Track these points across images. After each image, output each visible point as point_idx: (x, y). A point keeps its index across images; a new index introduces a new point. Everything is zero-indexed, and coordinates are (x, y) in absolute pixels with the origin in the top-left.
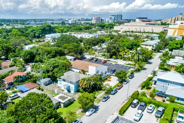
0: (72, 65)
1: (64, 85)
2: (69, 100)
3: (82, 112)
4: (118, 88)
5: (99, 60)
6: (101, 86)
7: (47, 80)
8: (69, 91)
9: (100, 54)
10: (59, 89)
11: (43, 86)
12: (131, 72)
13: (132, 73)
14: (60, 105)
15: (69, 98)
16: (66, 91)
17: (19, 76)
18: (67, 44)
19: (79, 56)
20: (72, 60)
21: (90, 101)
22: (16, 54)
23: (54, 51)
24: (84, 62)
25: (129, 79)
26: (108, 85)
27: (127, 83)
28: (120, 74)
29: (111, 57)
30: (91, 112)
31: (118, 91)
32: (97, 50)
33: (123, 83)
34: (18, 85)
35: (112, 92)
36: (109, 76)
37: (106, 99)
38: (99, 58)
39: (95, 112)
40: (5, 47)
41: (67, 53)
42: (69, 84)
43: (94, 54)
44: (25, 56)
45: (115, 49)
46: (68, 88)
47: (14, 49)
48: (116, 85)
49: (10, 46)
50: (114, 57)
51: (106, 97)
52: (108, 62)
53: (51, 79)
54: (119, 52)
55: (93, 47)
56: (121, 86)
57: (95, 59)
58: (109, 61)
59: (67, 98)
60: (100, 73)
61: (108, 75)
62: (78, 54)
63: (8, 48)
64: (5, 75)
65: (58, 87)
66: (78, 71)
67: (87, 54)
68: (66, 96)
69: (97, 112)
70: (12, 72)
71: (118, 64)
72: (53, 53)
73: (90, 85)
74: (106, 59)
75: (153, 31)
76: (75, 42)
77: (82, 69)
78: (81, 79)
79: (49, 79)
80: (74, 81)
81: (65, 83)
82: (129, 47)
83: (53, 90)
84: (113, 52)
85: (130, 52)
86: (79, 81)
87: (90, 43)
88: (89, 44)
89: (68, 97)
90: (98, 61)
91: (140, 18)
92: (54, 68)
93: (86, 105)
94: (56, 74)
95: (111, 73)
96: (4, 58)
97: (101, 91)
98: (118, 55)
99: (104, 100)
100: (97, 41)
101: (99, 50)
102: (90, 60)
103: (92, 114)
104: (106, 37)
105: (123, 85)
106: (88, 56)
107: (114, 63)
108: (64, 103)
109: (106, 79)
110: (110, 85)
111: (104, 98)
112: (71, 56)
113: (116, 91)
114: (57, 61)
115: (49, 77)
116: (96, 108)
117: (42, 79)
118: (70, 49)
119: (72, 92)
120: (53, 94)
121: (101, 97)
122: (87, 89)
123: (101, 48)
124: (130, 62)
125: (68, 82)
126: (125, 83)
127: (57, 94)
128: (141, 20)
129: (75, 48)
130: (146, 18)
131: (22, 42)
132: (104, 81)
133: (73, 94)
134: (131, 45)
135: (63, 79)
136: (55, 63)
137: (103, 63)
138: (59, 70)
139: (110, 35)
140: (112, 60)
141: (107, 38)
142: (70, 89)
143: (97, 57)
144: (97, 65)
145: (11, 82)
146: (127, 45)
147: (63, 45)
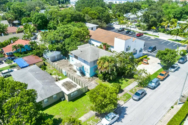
0: (90, 36)
1: (76, 65)
4: (162, 77)
5: (132, 31)
7: (56, 54)
8: (83, 74)
9: (133, 24)
15: (79, 87)
16: (78, 73)
17: (19, 45)
18: (88, 8)
19: (105, 25)
20: (94, 29)
23: (70, 16)
24: (108, 32)
25: (178, 63)
27: (175, 71)
28: (166, 54)
29: (149, 29)
31: (161, 82)
32: (129, 19)
33: (169, 70)
34: (19, 57)
37: (140, 96)
38: (132, 29)
39: (118, 120)
40: (17, 10)
41: (88, 20)
42: (83, 64)
43: (125, 23)
44: (36, 21)
45: (156, 17)
48: (158, 71)
49: (23, 9)
50: (154, 28)
51: (140, 93)
52: (144, 35)
53: (62, 53)
54: (161, 22)
55: (125, 15)
56: (166, 75)
57: (126, 31)
58: (146, 33)
59: (75, 86)
60: (131, 51)
61: (144, 55)
62: (103, 21)
65: (70, 65)
67: (116, 23)
68: (74, 83)
70: (15, 39)
71: (160, 39)
72: (69, 18)
74: (141, 31)
76: (99, 6)
77: (104, 43)
78: (100, 58)
79: (59, 53)
81: (78, 61)
84: (152, 22)
85: (178, 23)
86: (98, 60)
87: (121, 9)
88: (120, 11)
89: (77, 84)
90: (130, 33)
92: (65, 38)
95: (149, 52)
97: (131, 80)
98: (159, 27)
100: (130, 7)
101: (132, 19)
102: (119, 31)
103: (113, 123)
104: (143, 4)
105: (170, 73)
106: (117, 26)
107: (153, 38)
109: (142, 60)
111: (137, 94)
112: (94, 23)
113: (158, 84)
115: (58, 50)
117: (49, 51)
118: (93, 15)
119: (88, 75)
121: (131, 91)
123: (136, 16)
124: (179, 38)
126: (173, 70)
127: (66, 76)
129: (99, 13)
132: (137, 64)
133: (89, 79)
135: (75, 56)
137: (137, 36)
139: (148, 2)
140: (150, 33)
141: (143, 5)
142: (85, 72)
143: (129, 28)
145: (12, 53)
147: (83, 9)
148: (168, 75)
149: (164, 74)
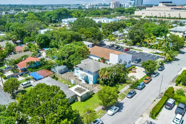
0: (90, 52)
1: (82, 75)
2: (87, 93)
3: (103, 109)
4: (147, 81)
5: (121, 47)
6: (126, 78)
7: (63, 67)
8: (87, 82)
9: (121, 40)
10: (76, 79)
11: (58, 74)
12: (160, 63)
13: (162, 64)
14: (77, 98)
15: (87, 91)
16: (83, 82)
17: (32, 62)
18: (84, 28)
19: (98, 42)
20: (90, 46)
21: (113, 97)
22: (31, 39)
23: (70, 36)
24: (103, 49)
25: (158, 71)
26: (133, 77)
27: (156, 76)
28: (148, 64)
29: (134, 44)
30: (113, 110)
31: (146, 85)
32: (117, 36)
33: (152, 76)
34: (32, 71)
35: (138, 86)
36: (134, 67)
37: (132, 95)
38: (120, 45)
39: (119, 111)
40: (20, 31)
41: (84, 39)
42: (87, 74)
43: (114, 40)
44: (40, 41)
45: (139, 35)
46: (86, 79)
47: (29, 33)
48: (143, 77)
49: (25, 30)
50: (138, 44)
51: (132, 92)
52: (131, 50)
53: (67, 67)
54: (144, 38)
55: (113, 33)
56: (150, 80)
57: (116, 46)
58: (132, 48)
59: (84, 90)
60: (123, 63)
61: (132, 65)
62: (96, 39)
63: (23, 31)
64: (18, 60)
65: (75, 76)
66: (97, 59)
67: (106, 40)
68: (83, 88)
69: (122, 110)
70: (26, 57)
71: (143, 53)
72: (69, 38)
73: (112, 77)
74: (128, 47)
75: (180, 16)
76: (93, 27)
77: (102, 57)
78: (100, 69)
79: (65, 67)
80: (93, 70)
81: (83, 73)
82: (155, 33)
83: (69, 80)
84: (136, 39)
85: (157, 39)
86: (99, 70)
87: (110, 28)
88: (109, 30)
89: (86, 89)
90: (119, 48)
91: (163, 2)
92: (70, 55)
93: (107, 102)
94: (72, 61)
95: (135, 63)
96: (20, 42)
97: (124, 84)
98: (142, 43)
99: (129, 96)
100: (117, 26)
101: (120, 36)
102: (110, 47)
103: (115, 113)
104: (127, 22)
105: (152, 78)
106: (108, 43)
107: (138, 52)
108: (81, 97)
109: (131, 70)
110: (136, 77)
111: (130, 93)
112: (89, 41)
113: (144, 86)
114: (73, 46)
115: (64, 64)
116: (120, 106)
117: (57, 66)
118: (88, 34)
119: (91, 83)
120: (69, 85)
121: (125, 92)
122: (108, 81)
123: (122, 34)
124: (158, 51)
125: (86, 71)
126: (154, 76)
127: (74, 84)
128: (165, 5)
129: (93, 33)
130: (171, 2)
131: (36, 25)
132: (128, 73)
133: (92, 85)
134: (157, 31)
135: (80, 68)
136: (71, 49)
137: (125, 51)
138: (76, 58)
139: (131, 20)
140: (135, 47)
141: (128, 24)
142: (88, 80)
143: (118, 44)
144: (120, 52)
145: (25, 68)
146: (152, 31)
147: (79, 29)
148: (151, 80)
149: (148, 79)
